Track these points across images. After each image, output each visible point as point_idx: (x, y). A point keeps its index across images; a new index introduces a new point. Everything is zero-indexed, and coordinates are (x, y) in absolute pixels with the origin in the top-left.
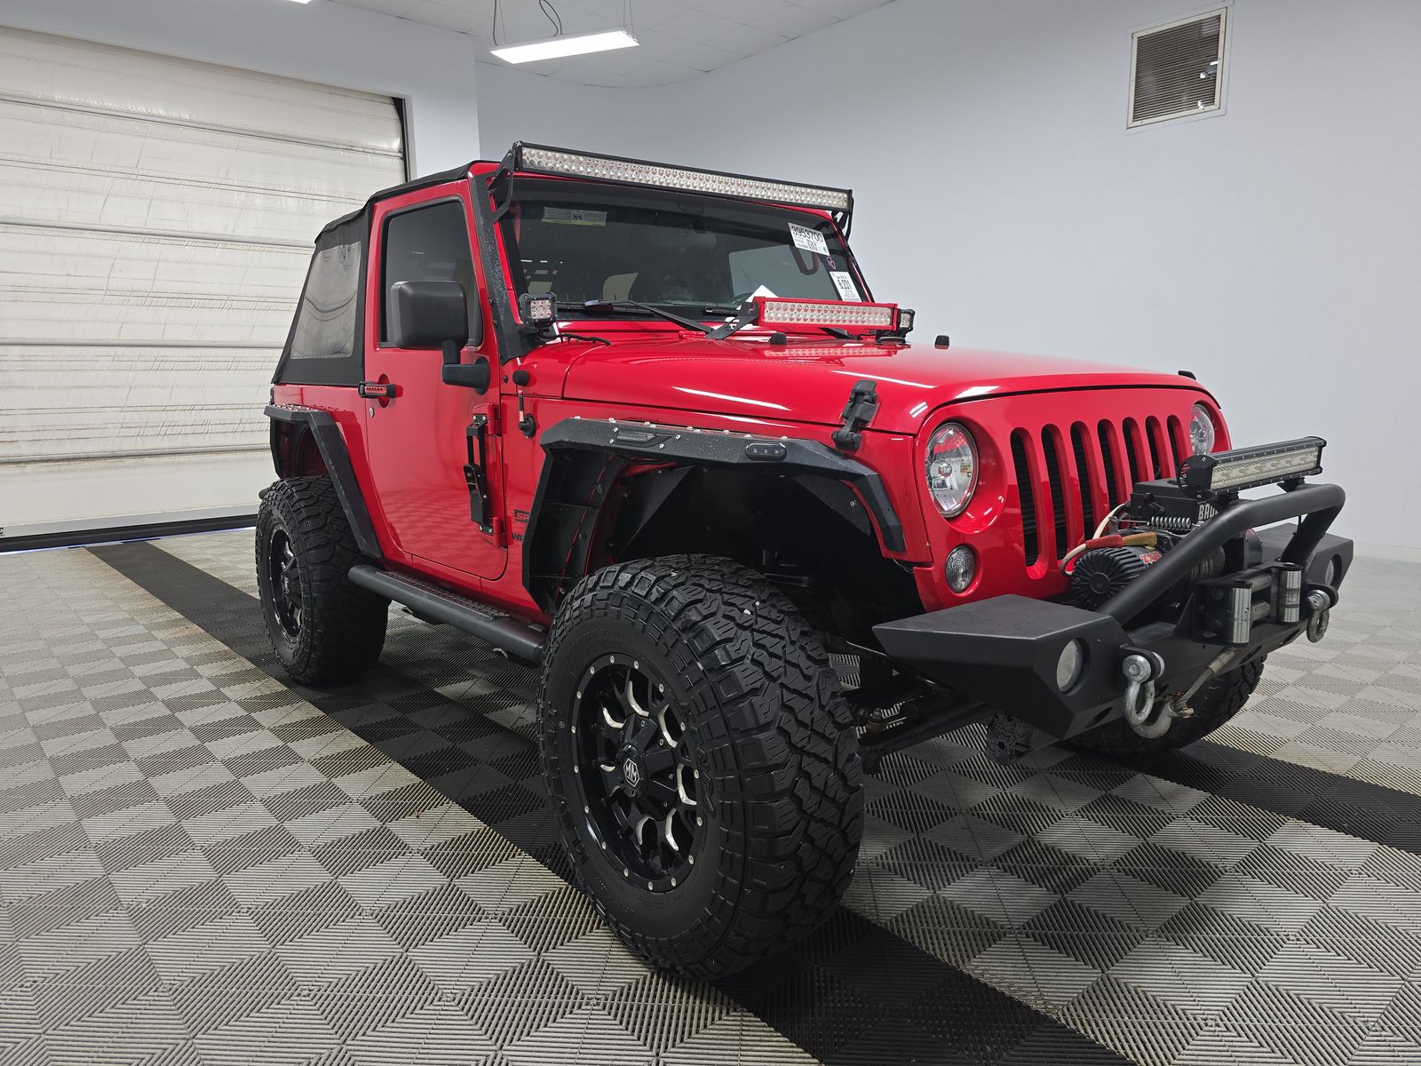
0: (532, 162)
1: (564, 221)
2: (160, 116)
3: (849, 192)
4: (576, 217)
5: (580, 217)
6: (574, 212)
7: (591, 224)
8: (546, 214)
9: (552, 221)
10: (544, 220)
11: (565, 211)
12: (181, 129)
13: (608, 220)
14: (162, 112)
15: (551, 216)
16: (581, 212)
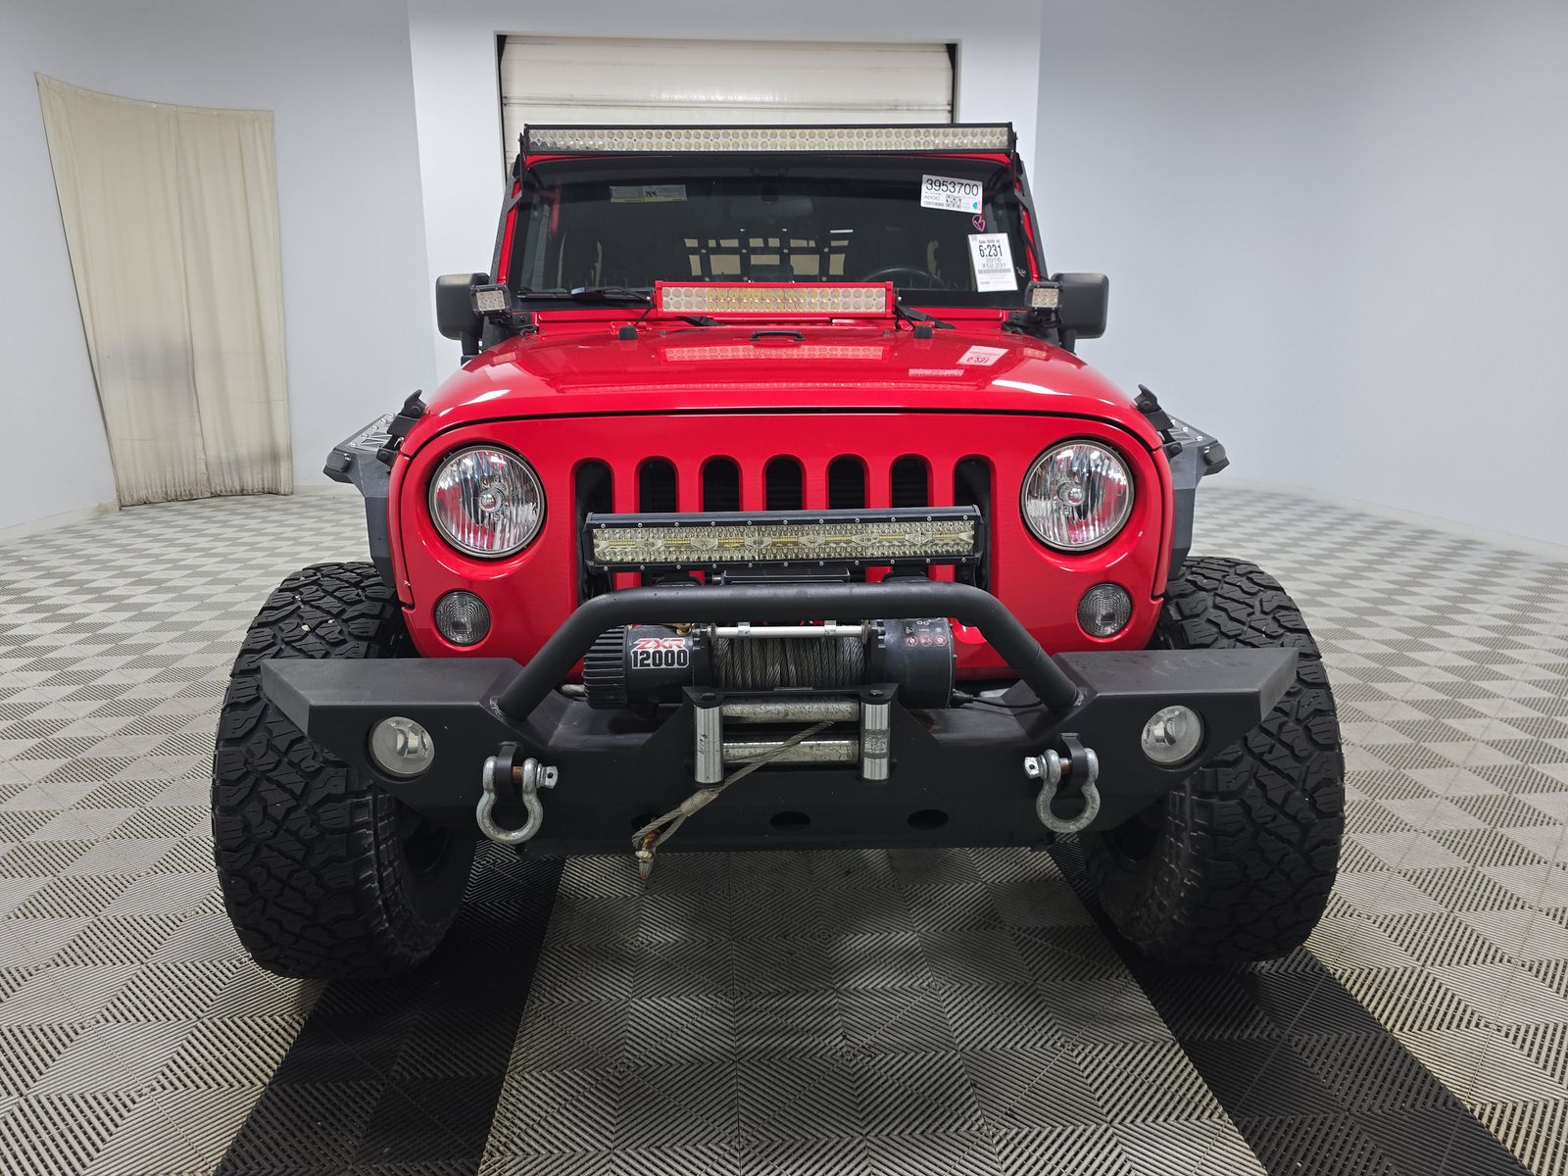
0: (544, 144)
1: (636, 200)
2: (718, 102)
3: (1009, 125)
4: (649, 194)
5: (654, 193)
6: (646, 188)
7: (670, 199)
8: (614, 194)
9: (622, 201)
10: (612, 200)
11: (635, 188)
12: (734, 111)
13: (688, 195)
14: (720, 98)
15: (620, 195)
16: (654, 188)
